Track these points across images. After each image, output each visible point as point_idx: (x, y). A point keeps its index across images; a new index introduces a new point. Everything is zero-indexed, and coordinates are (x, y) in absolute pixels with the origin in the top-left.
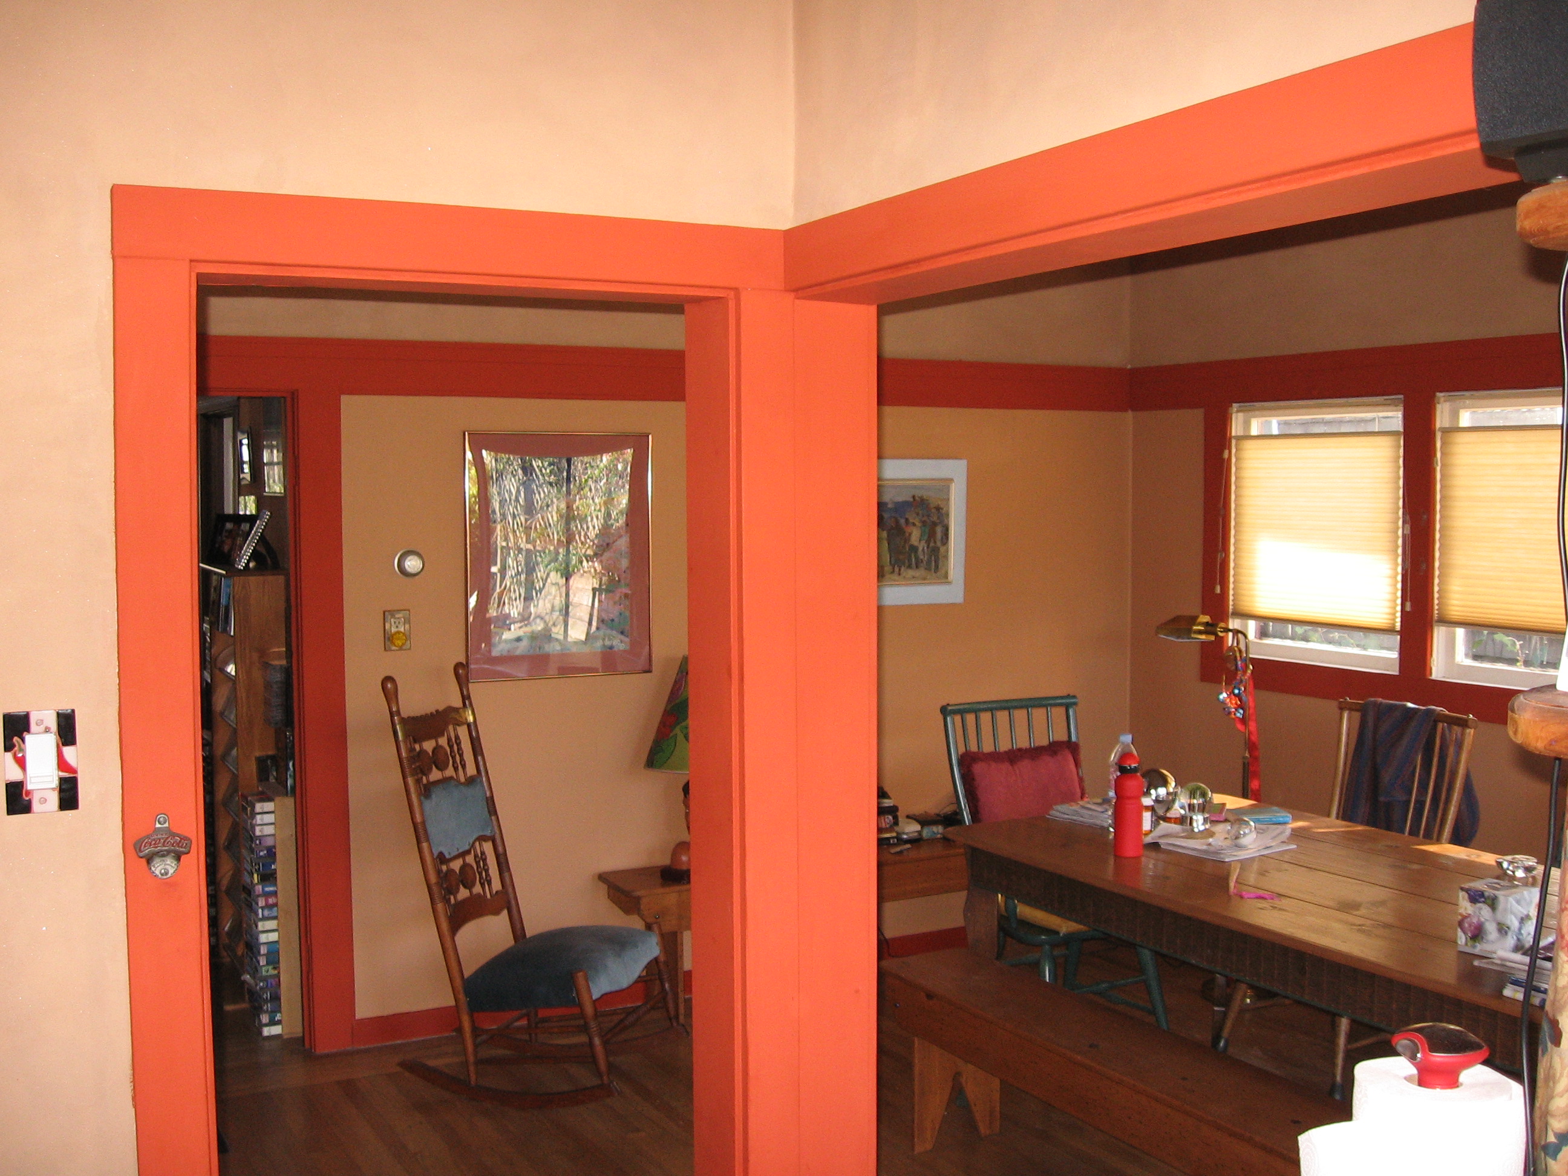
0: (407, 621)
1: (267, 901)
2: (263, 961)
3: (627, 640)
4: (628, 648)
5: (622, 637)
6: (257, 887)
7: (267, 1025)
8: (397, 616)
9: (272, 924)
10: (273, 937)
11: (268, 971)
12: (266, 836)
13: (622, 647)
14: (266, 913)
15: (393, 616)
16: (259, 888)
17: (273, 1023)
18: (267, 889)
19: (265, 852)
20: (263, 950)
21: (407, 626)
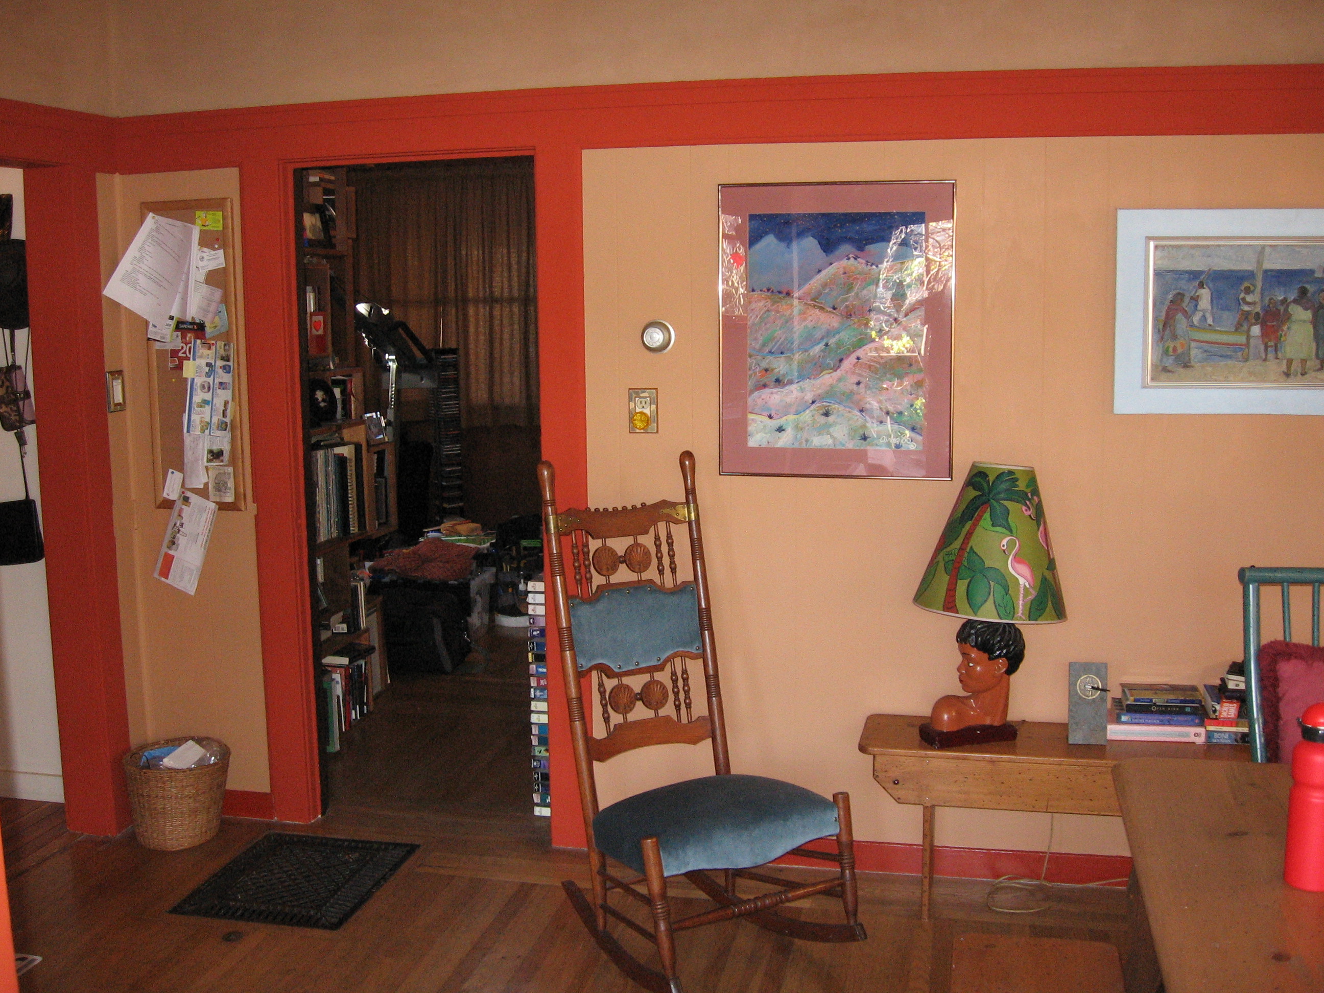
0: (655, 401)
1: (538, 682)
2: (535, 742)
3: (920, 438)
4: (921, 448)
5: (914, 435)
6: (531, 666)
7: (538, 805)
8: (642, 395)
9: (543, 706)
10: (544, 719)
11: (540, 752)
12: (539, 615)
13: (912, 447)
14: (538, 693)
15: (638, 395)
16: (533, 668)
17: (543, 804)
18: (540, 670)
19: (538, 632)
20: (535, 730)
21: (654, 407)
